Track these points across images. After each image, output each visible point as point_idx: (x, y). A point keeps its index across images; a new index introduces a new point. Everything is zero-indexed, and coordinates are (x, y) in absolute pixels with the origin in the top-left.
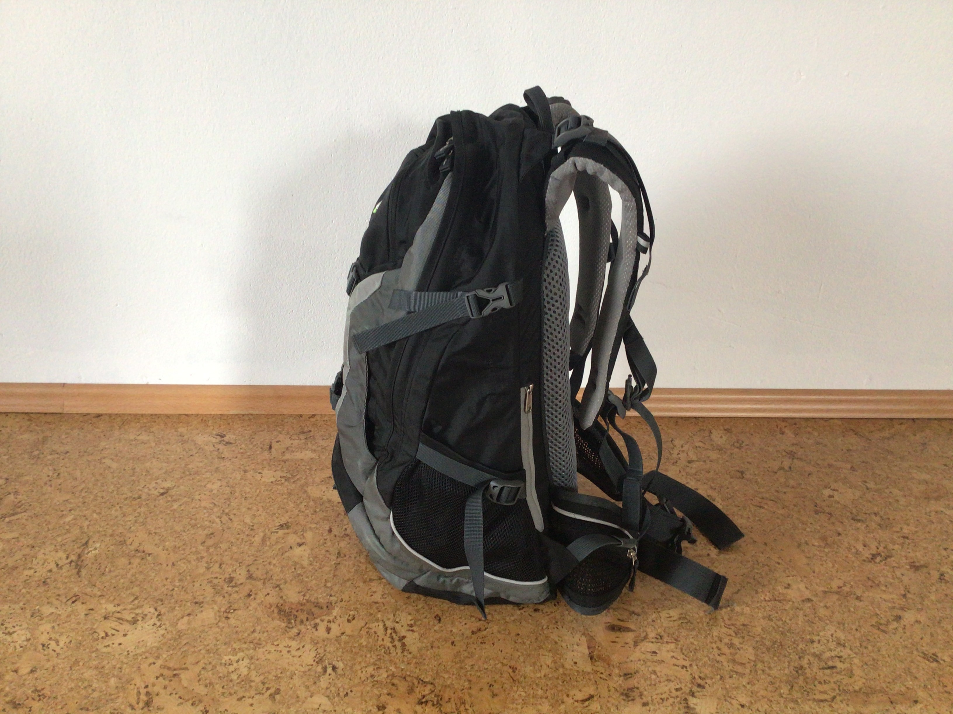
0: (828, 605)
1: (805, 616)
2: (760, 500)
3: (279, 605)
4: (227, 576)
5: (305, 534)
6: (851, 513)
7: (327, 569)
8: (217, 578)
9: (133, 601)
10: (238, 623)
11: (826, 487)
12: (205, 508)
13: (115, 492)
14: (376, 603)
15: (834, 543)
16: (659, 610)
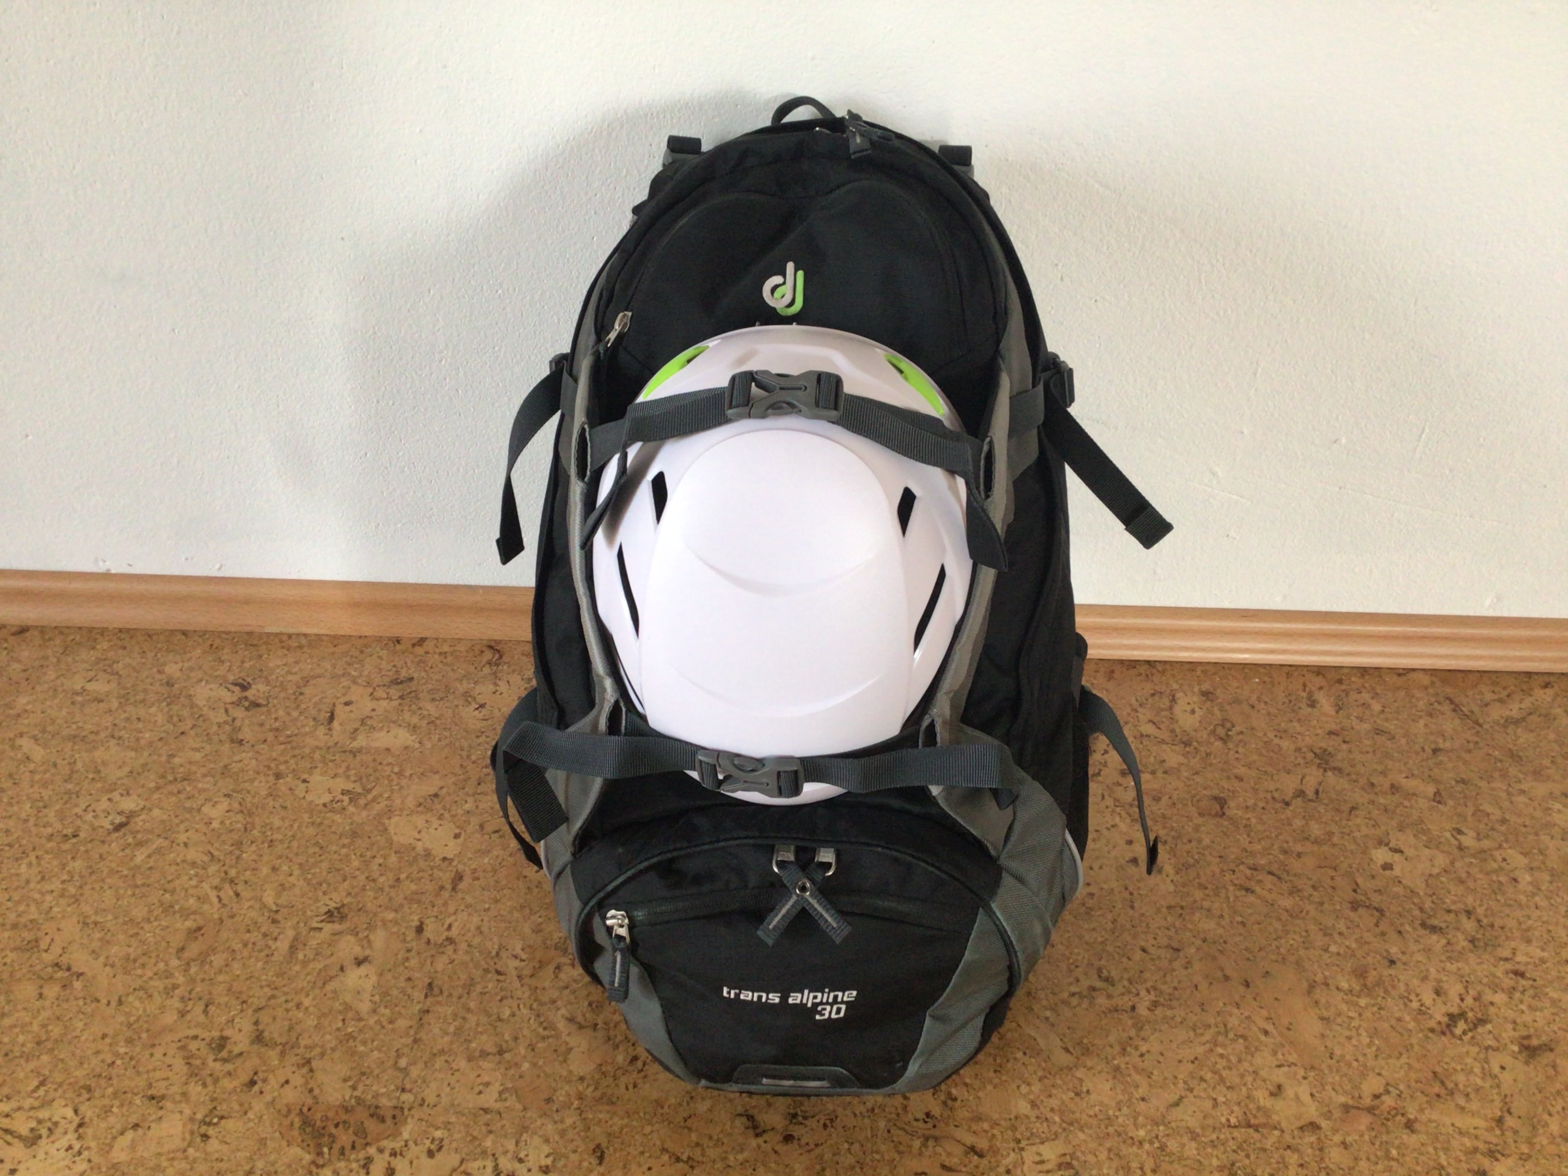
0: (1349, 1139)
1: (1301, 1165)
2: (1248, 872)
3: (305, 1109)
4: (216, 1034)
5: (372, 937)
6: (1421, 910)
7: (402, 1023)
8: (195, 1037)
9: (38, 1087)
10: (225, 1148)
11: (1381, 843)
12: (194, 864)
13: (32, 820)
14: (486, 1111)
15: (1378, 985)
16: (1023, 1144)
